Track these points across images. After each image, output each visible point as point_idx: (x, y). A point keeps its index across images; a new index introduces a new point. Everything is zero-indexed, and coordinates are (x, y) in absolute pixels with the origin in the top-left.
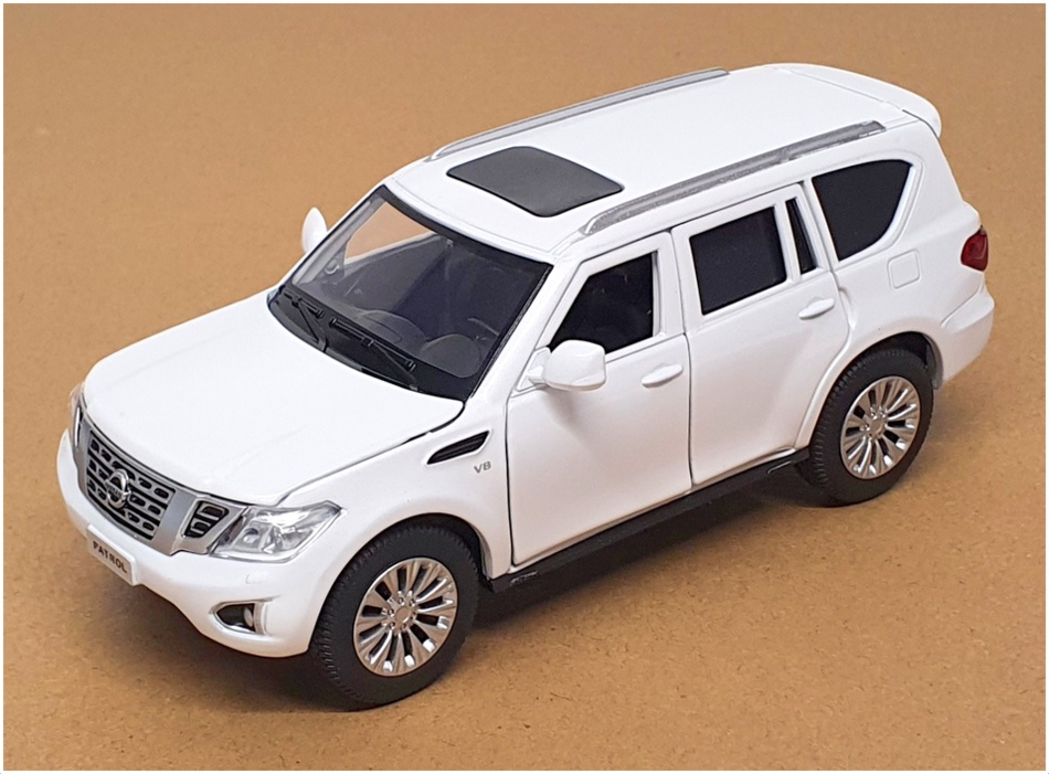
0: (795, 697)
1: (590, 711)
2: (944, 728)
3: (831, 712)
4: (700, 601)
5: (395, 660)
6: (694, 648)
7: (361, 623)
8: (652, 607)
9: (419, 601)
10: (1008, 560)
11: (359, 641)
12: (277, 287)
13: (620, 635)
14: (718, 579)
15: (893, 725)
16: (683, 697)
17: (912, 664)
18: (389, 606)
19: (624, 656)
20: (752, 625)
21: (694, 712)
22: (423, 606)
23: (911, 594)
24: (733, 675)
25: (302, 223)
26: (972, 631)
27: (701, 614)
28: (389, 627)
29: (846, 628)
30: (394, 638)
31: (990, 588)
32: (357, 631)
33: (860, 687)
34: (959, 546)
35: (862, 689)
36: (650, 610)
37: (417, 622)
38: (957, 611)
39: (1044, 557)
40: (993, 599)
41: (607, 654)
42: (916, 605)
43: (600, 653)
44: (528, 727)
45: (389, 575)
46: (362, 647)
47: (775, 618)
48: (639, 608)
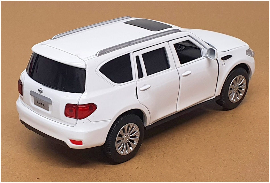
0: (203, 169)
1: (147, 172)
2: (244, 177)
3: (213, 173)
4: (176, 144)
6: (175, 156)
8: (163, 145)
10: (259, 135)
13: (155, 152)
14: (180, 139)
15: (230, 176)
16: (172, 168)
17: (234, 161)
19: (156, 158)
20: (190, 150)
21: (175, 172)
23: (233, 143)
24: (186, 163)
26: (250, 152)
27: (176, 147)
29: (216, 151)
31: (255, 142)
33: (221, 166)
34: (246, 131)
35: (221, 167)
36: (162, 146)
38: (246, 148)
39: (269, 134)
40: (256, 145)
41: (151, 157)
42: (235, 146)
43: (149, 157)
44: (130, 175)
47: (197, 149)
48: (159, 146)
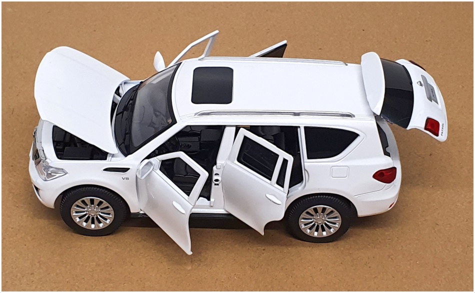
5: (81, 220)
7: (79, 202)
9: (100, 213)
11: (75, 206)
12: (140, 81)
18: (91, 206)
22: (101, 216)
25: (153, 60)
28: (87, 211)
30: (85, 215)
32: (76, 203)
37: (95, 218)
45: (97, 200)
46: (74, 208)
